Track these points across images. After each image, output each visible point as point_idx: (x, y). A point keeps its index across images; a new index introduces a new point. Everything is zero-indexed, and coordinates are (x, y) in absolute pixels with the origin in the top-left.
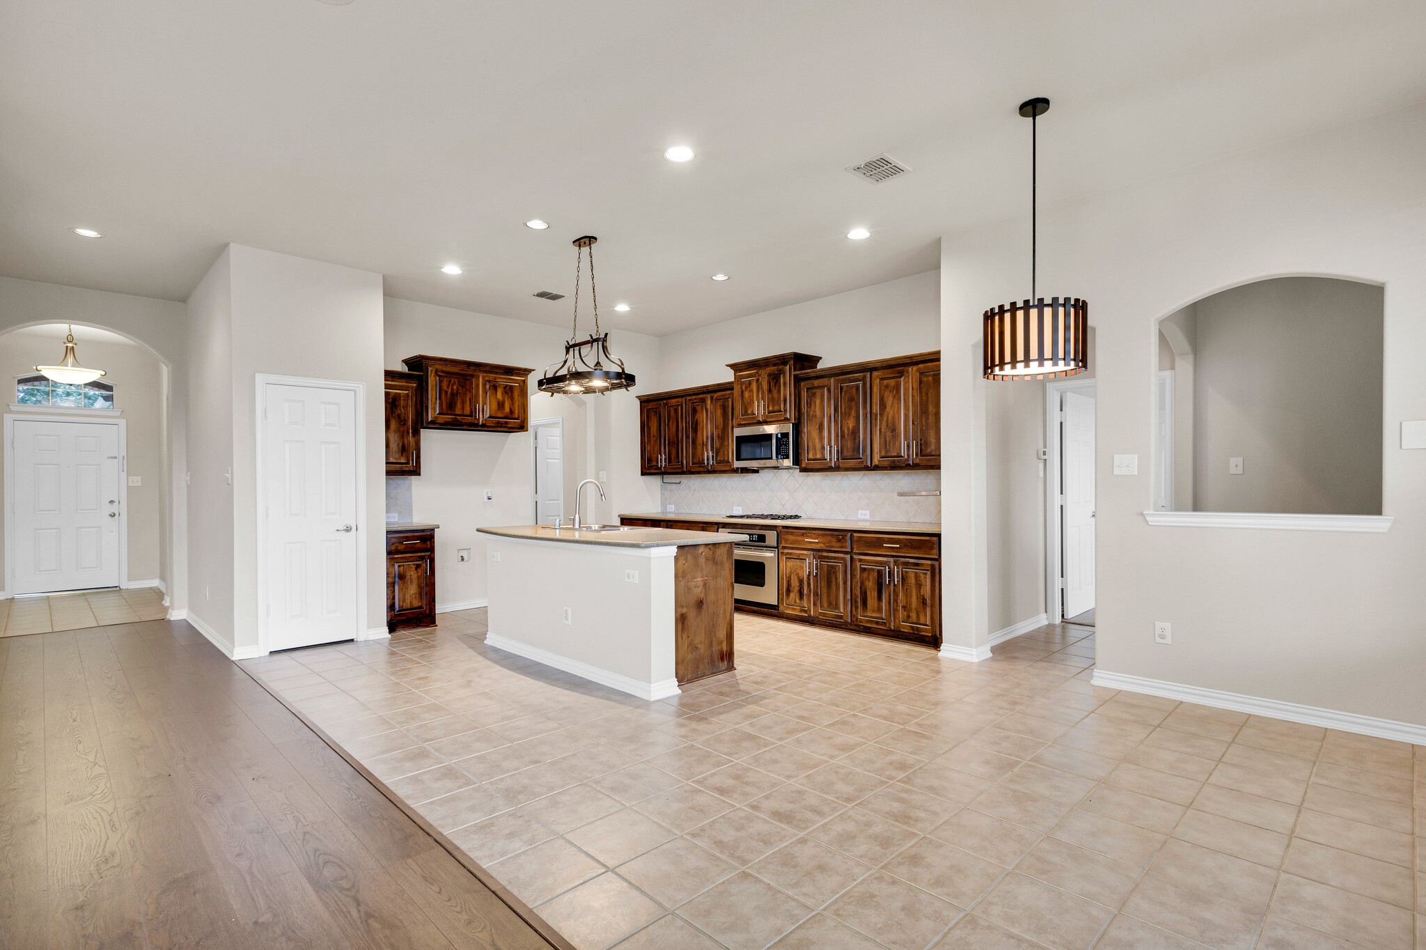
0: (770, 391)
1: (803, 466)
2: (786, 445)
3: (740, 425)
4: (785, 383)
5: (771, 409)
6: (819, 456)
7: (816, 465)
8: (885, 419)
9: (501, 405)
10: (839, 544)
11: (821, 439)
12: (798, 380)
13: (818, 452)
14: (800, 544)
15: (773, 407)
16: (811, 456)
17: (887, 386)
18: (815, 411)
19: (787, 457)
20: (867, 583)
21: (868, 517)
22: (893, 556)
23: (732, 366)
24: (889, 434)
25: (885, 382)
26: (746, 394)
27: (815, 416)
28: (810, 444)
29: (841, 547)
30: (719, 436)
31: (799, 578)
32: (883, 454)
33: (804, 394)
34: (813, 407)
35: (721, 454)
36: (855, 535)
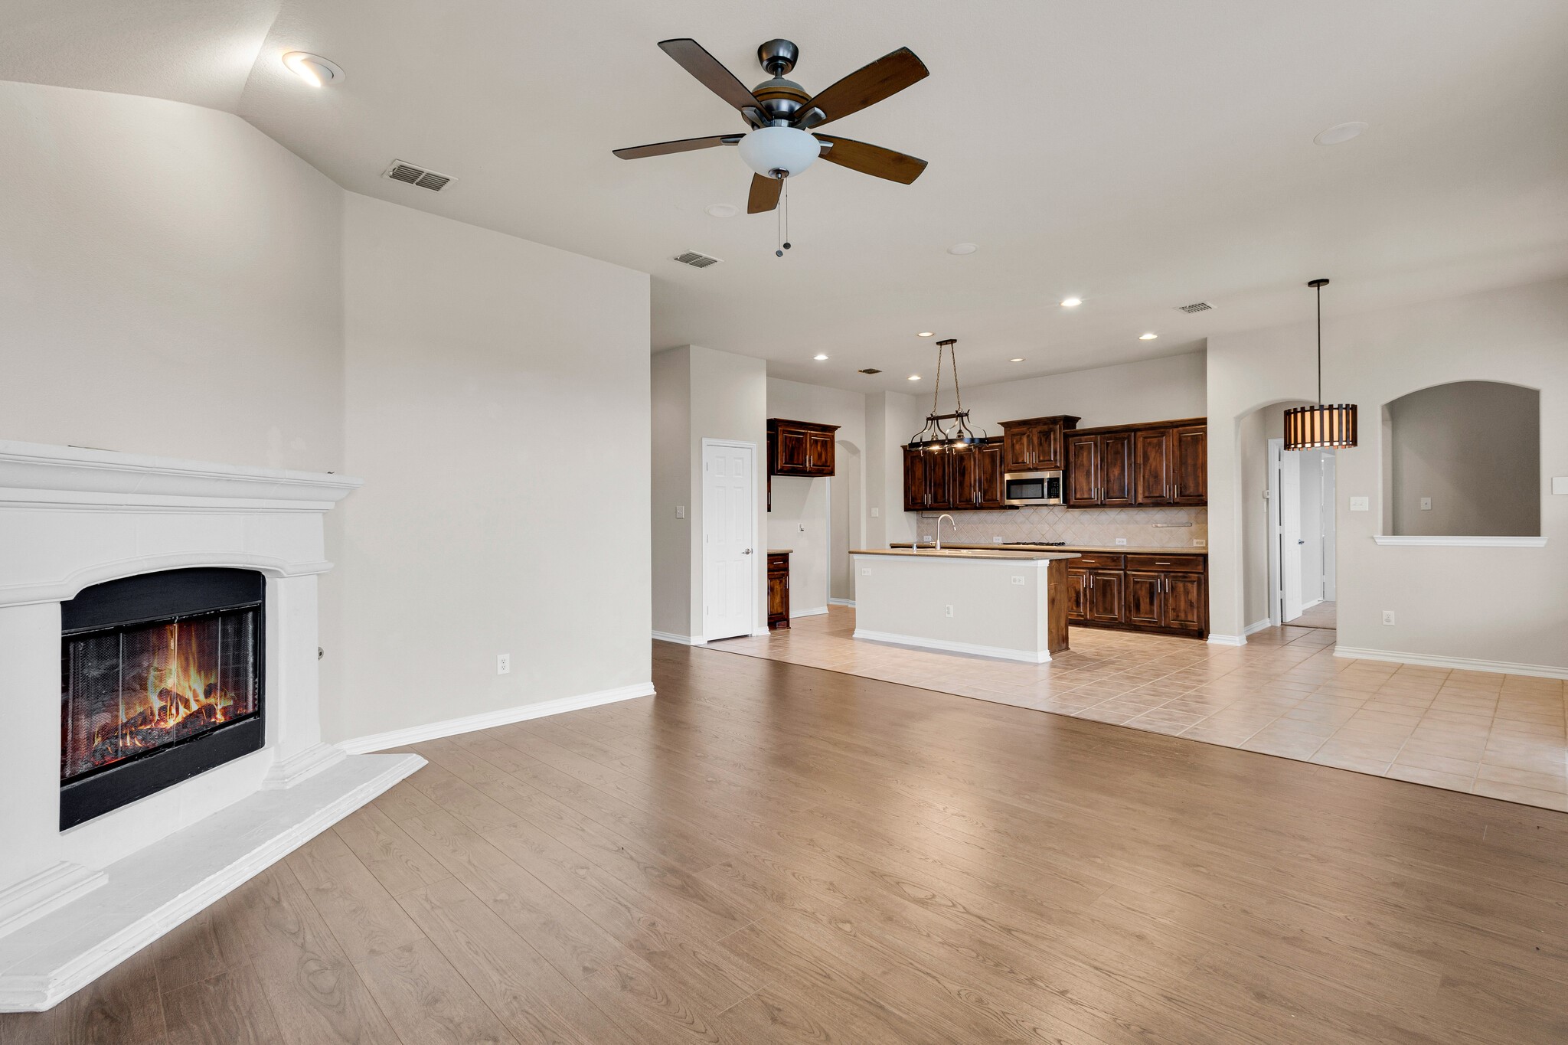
0: (1040, 444)
1: (1072, 503)
2: (1056, 487)
3: (1010, 471)
4: (1055, 439)
5: (1041, 459)
6: (1086, 496)
7: (1082, 502)
8: (1148, 468)
9: (820, 456)
10: (1113, 564)
11: (1089, 483)
12: (1066, 437)
13: (1085, 493)
14: (1076, 564)
15: (1044, 457)
16: (1078, 496)
17: (1150, 443)
18: (1082, 461)
19: (1057, 496)
20: (1140, 592)
21: (1125, 544)
22: (1163, 572)
23: (1002, 424)
24: (1152, 480)
25: (1149, 440)
26: (1017, 447)
27: (1083, 465)
28: (1078, 487)
29: (1116, 566)
30: (987, 479)
31: (1075, 590)
32: (1147, 495)
33: (1072, 448)
34: (1080, 458)
35: (990, 494)
36: (1128, 556)
